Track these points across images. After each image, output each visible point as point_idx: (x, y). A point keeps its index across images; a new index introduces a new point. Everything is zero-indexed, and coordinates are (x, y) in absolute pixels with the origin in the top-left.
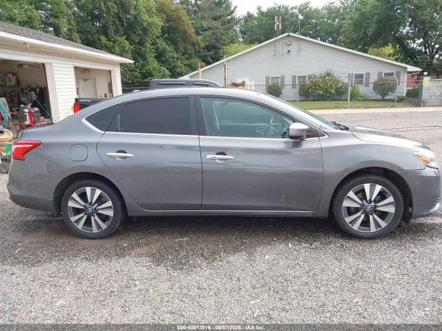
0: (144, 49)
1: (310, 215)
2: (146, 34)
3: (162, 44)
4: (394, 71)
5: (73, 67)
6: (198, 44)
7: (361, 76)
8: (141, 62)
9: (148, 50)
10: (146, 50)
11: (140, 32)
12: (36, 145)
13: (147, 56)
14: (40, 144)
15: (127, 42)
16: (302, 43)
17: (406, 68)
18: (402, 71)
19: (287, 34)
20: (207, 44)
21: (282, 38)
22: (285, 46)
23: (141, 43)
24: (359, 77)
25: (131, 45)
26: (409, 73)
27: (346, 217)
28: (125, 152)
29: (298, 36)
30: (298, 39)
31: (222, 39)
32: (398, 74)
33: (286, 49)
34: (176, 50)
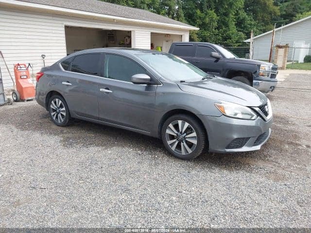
0: (227, 19)
1: (150, 135)
2: (231, 7)
3: (243, 14)
5: (150, 33)
6: (275, 13)
8: (224, 28)
9: (231, 19)
10: (229, 20)
11: (227, 6)
13: (230, 24)
15: (215, 14)
20: (284, 13)
23: (226, 15)
25: (218, 16)
27: (168, 140)
31: (300, 8)
34: (255, 18)
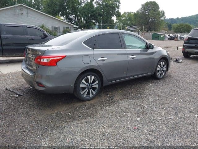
4: (69, 26)
7: (57, 28)
12: (64, 57)
14: (66, 56)
16: (29, 10)
17: (73, 26)
18: (72, 27)
19: (20, 4)
21: (18, 6)
22: (20, 11)
24: (56, 28)
26: (74, 28)
28: (104, 58)
29: (26, 6)
30: (26, 8)
32: (71, 28)
33: (21, 12)
